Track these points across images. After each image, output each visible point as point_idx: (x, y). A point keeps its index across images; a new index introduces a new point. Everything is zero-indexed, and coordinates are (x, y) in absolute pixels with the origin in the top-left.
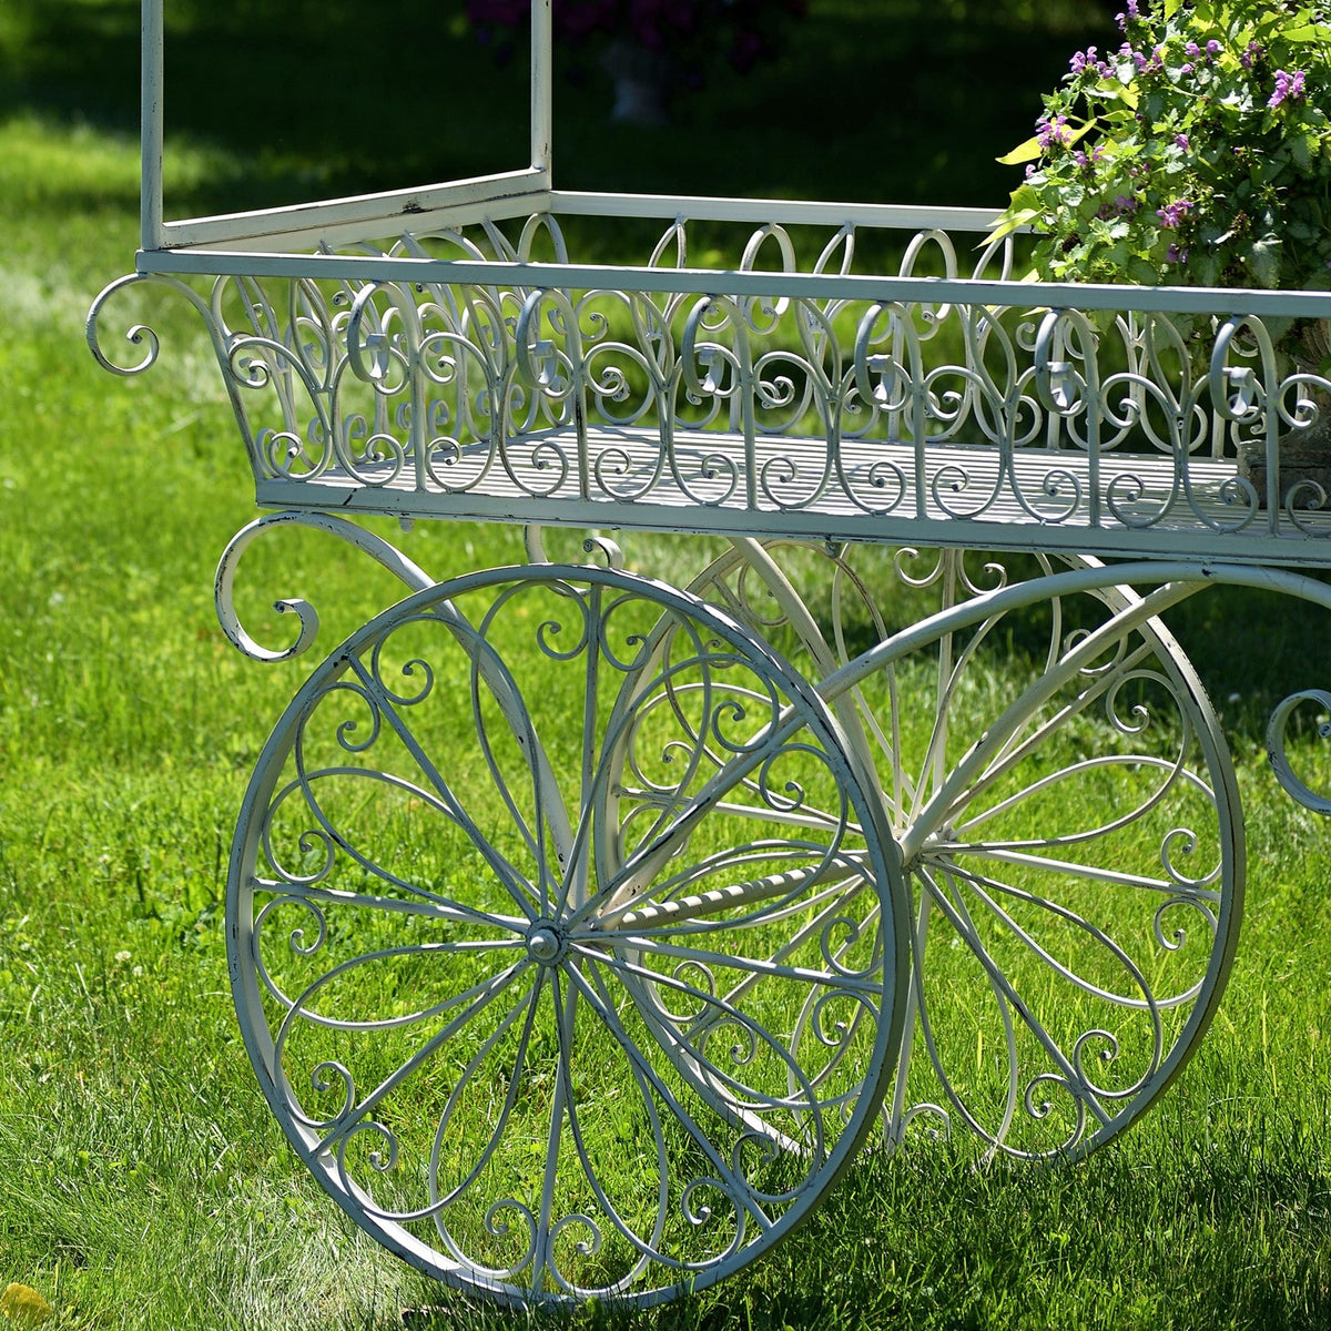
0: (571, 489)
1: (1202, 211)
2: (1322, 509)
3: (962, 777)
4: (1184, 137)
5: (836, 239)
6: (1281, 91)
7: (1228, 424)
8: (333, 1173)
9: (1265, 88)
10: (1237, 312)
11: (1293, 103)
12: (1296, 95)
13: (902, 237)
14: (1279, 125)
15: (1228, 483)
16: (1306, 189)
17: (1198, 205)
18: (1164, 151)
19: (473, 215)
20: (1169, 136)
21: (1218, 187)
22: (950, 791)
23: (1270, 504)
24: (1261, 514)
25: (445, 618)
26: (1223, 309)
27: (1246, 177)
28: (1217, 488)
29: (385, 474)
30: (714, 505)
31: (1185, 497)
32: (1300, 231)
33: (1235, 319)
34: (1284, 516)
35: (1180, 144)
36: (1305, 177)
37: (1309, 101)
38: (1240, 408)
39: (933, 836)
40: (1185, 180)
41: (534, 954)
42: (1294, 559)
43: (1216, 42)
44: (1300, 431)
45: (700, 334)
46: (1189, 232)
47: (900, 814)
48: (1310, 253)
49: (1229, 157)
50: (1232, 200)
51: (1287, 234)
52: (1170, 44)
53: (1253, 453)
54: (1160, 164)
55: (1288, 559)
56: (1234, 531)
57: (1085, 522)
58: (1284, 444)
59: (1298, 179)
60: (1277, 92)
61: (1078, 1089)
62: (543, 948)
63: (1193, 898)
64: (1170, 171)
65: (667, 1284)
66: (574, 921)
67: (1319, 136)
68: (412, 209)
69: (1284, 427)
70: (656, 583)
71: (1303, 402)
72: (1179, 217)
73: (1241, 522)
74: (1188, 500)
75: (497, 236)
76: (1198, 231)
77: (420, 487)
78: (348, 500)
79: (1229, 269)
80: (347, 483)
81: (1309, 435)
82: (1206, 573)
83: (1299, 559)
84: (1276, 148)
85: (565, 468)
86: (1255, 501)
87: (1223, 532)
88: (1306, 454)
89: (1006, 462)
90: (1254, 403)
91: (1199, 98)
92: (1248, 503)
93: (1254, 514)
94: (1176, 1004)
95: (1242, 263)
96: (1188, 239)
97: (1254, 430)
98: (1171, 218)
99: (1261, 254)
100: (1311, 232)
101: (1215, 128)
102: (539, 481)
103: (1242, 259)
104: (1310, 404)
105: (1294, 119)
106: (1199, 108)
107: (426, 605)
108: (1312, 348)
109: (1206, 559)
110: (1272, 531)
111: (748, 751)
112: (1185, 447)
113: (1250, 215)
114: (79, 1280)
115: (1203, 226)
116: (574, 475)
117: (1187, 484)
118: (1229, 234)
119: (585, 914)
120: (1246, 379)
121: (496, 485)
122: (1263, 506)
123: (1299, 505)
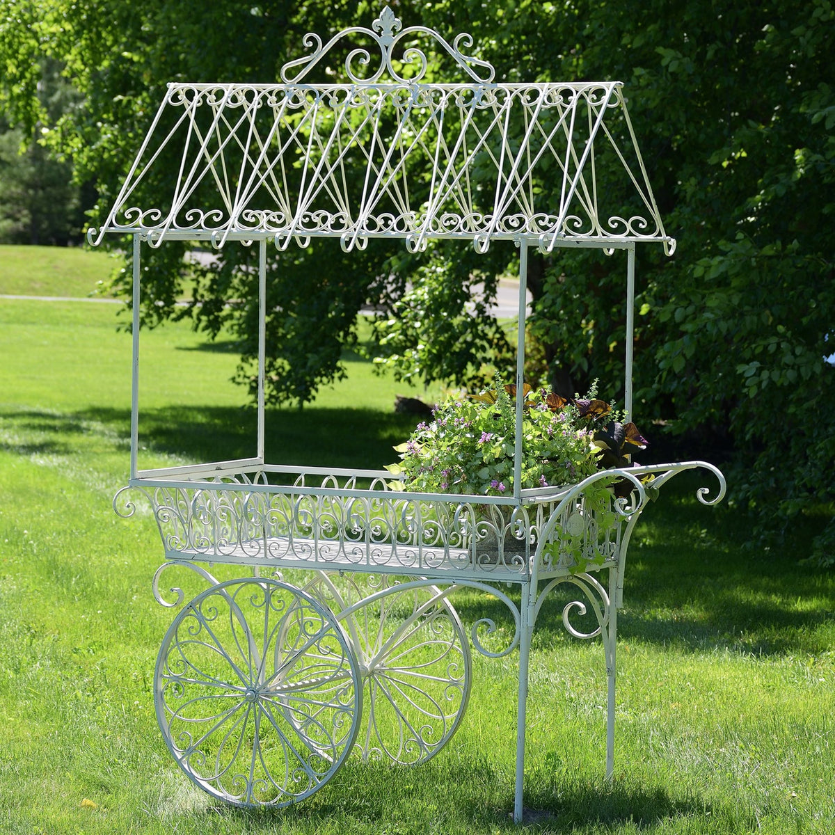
0: (261, 555)
2: (489, 563)
3: (386, 647)
5: (350, 480)
8: (186, 766)
10: (463, 502)
12: (487, 441)
13: (370, 480)
15: (461, 555)
19: (238, 472)
22: (383, 650)
23: (473, 562)
24: (470, 565)
25: (222, 594)
26: (459, 501)
29: (205, 550)
30: (306, 560)
31: (447, 559)
33: (462, 504)
34: (477, 565)
37: (491, 443)
38: (464, 532)
39: (378, 665)
41: (247, 699)
45: (300, 507)
47: (368, 658)
55: (478, 578)
56: (463, 570)
57: (417, 566)
61: (420, 743)
62: (251, 697)
63: (456, 685)
65: (289, 800)
66: (260, 688)
68: (218, 469)
70: (287, 584)
71: (484, 530)
73: (464, 567)
74: (449, 560)
75: (246, 478)
77: (215, 554)
78: (193, 558)
79: (461, 490)
80: (194, 552)
82: (454, 582)
83: (482, 578)
85: (260, 548)
86: (469, 561)
87: (459, 570)
88: (487, 547)
89: (394, 549)
92: (467, 561)
93: (468, 565)
94: (450, 717)
96: (450, 480)
98: (445, 474)
102: (252, 552)
104: (486, 531)
107: (216, 590)
108: (486, 513)
109: (454, 578)
110: (474, 570)
111: (315, 636)
112: (448, 543)
114: (108, 797)
116: (262, 551)
117: (448, 556)
118: (460, 481)
119: (264, 686)
120: (466, 522)
121: (239, 553)
122: (471, 562)
123: (482, 563)
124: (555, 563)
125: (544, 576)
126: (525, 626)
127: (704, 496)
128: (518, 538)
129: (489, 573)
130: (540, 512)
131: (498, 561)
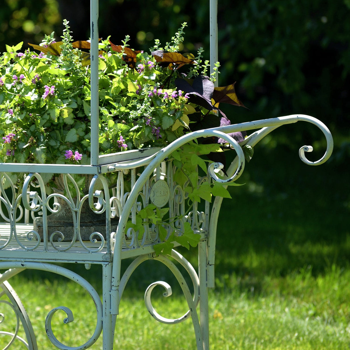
1: (19, 137)
2: (63, 241)
4: (12, 110)
6: (47, 92)
7: (30, 212)
9: (40, 91)
10: (31, 172)
11: (50, 97)
12: (52, 94)
14: (46, 105)
15: (30, 233)
16: (55, 128)
17: (17, 135)
18: (5, 116)
20: (6, 110)
21: (24, 128)
23: (45, 240)
24: (41, 244)
26: (27, 171)
27: (33, 124)
28: (26, 234)
31: (14, 238)
32: (53, 143)
33: (30, 174)
34: (49, 244)
35: (10, 112)
36: (54, 123)
37: (56, 96)
38: (33, 206)
40: (12, 126)
42: (53, 259)
43: (23, 75)
44: (55, 214)
46: (14, 144)
48: (56, 151)
49: (28, 116)
50: (29, 133)
51: (48, 144)
52: (7, 76)
53: (39, 222)
54: (4, 120)
55: (51, 259)
56: (32, 250)
58: (49, 219)
59: (52, 124)
60: (45, 93)
64: (7, 123)
67: (60, 109)
69: (49, 213)
71: (56, 203)
72: (10, 139)
73: (34, 247)
74: (16, 239)
76: (17, 144)
79: (28, 158)
81: (58, 215)
82: (23, 265)
83: (55, 259)
84: (44, 113)
86: (39, 239)
87: (28, 250)
88: (57, 222)
90: (38, 203)
91: (17, 95)
92: (37, 240)
93: (39, 243)
95: (32, 155)
96: (14, 147)
97: (39, 213)
98: (8, 140)
99: (39, 151)
100: (57, 143)
101: (23, 106)
103: (32, 154)
104: (58, 204)
105: (51, 103)
106: (17, 98)
108: (58, 184)
109: (22, 260)
110: (46, 249)
112: (14, 220)
113: (35, 138)
115: (19, 142)
117: (15, 233)
118: (27, 145)
120: (35, 196)
122: (42, 241)
123: (55, 240)
124: (139, 239)
125: (128, 255)
126: (108, 313)
127: (307, 154)
128: (96, 212)
129: (63, 253)
130: (120, 181)
131: (74, 239)
